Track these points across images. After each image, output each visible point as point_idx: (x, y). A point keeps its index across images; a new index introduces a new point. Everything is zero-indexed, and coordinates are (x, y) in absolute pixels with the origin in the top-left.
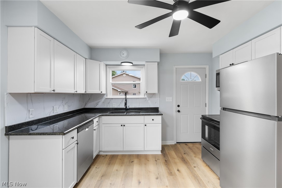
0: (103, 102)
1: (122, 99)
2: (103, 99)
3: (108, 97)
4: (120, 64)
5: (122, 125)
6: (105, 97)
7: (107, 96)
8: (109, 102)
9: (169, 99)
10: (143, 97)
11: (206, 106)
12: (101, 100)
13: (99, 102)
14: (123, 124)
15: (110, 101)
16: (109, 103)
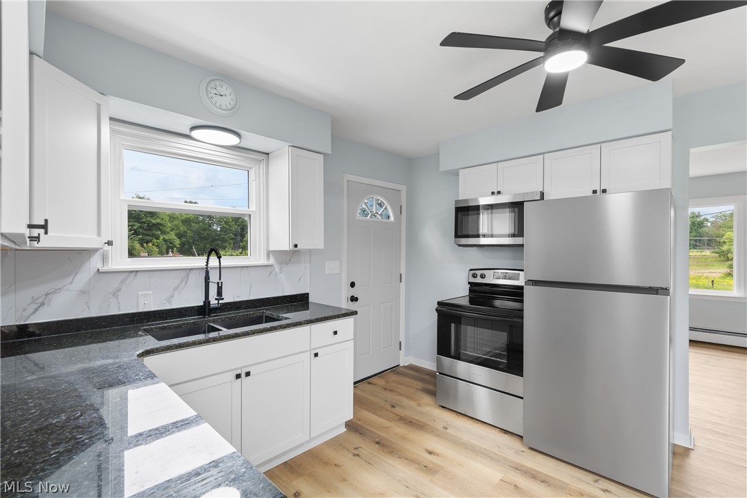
0: (83, 292)
1: (183, 274)
2: (83, 278)
3: (113, 266)
4: (187, 132)
5: (238, 376)
6: (95, 263)
7: (104, 259)
8: (119, 290)
9: (331, 267)
10: (263, 261)
11: (401, 281)
12: (70, 279)
13: (56, 291)
14: (241, 368)
15: (124, 281)
16: (115, 294)
